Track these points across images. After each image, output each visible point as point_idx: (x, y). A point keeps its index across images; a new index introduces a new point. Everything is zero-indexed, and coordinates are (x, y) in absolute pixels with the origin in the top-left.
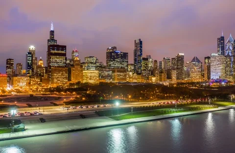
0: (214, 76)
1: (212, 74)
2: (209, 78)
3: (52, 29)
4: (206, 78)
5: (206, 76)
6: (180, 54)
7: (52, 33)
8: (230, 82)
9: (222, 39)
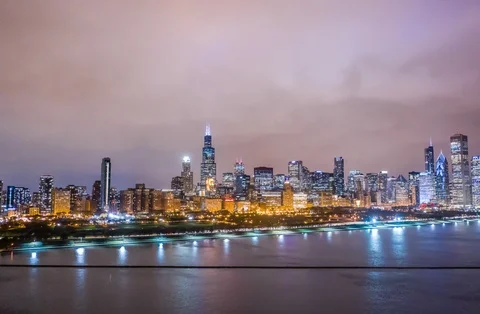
0: (424, 199)
1: (421, 196)
2: (418, 201)
3: (208, 133)
4: (414, 202)
5: (414, 198)
6: (383, 172)
7: (208, 139)
8: (442, 206)
9: (430, 149)
